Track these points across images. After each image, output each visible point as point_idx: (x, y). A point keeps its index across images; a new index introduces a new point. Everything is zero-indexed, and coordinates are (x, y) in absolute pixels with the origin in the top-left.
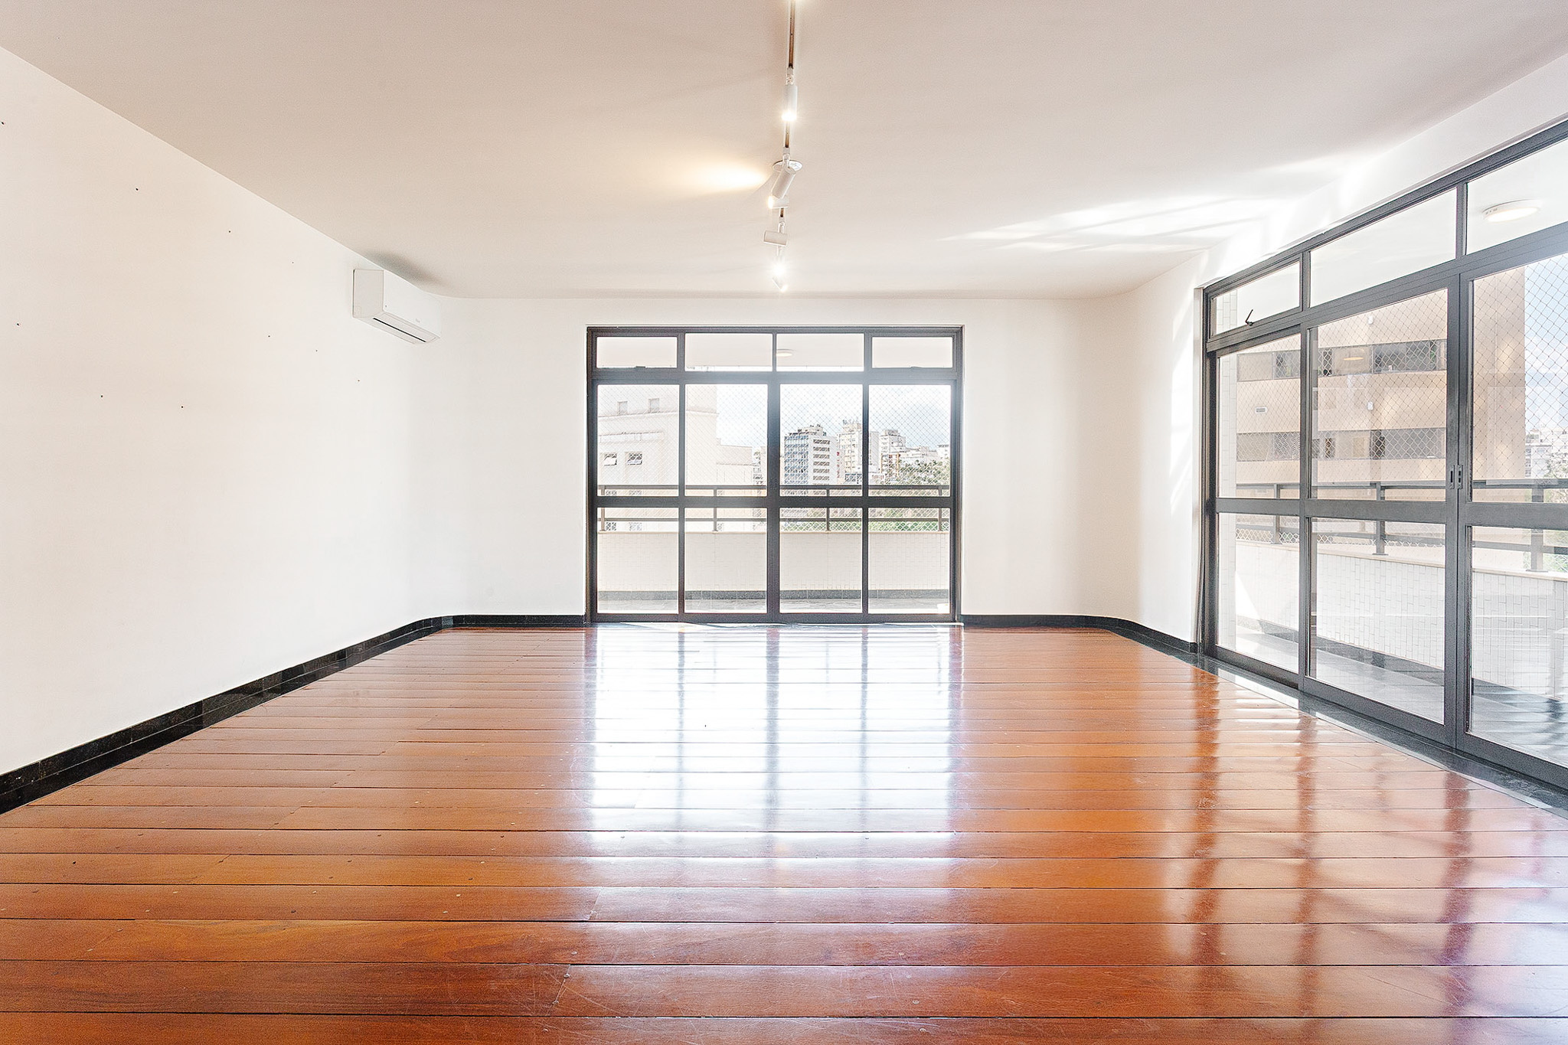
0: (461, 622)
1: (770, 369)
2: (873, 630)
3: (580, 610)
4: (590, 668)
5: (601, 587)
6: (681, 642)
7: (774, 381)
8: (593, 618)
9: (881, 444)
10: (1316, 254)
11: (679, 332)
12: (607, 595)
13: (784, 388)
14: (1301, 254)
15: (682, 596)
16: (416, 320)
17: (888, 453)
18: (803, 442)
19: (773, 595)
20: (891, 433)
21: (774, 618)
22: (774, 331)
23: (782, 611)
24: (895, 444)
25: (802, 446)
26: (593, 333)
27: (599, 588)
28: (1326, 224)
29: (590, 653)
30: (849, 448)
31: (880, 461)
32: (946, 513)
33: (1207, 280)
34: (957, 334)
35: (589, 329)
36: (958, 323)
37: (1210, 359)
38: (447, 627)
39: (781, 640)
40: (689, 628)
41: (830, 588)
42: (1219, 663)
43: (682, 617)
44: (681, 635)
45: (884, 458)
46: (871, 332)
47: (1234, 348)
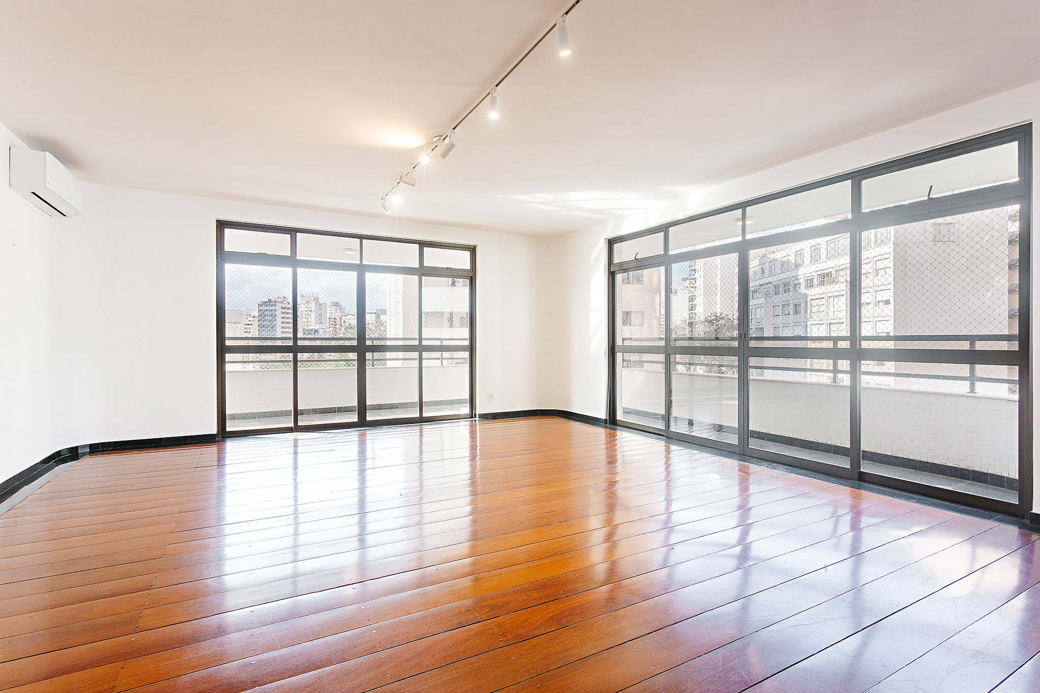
0: (96, 449)
1: (359, 262)
2: (427, 428)
3: (214, 430)
4: (221, 475)
5: (229, 411)
6: (296, 446)
7: (361, 269)
8: (223, 435)
9: (328, 311)
10: (671, 230)
11: (292, 232)
12: (233, 417)
13: (369, 276)
14: (664, 228)
15: (296, 413)
16: (68, 198)
17: (333, 317)
18: (272, 308)
19: (362, 408)
20: (336, 304)
21: (362, 423)
22: (361, 237)
23: (367, 420)
24: (338, 311)
25: (272, 310)
26: (222, 225)
27: (228, 412)
28: (680, 216)
29: (221, 461)
30: (306, 313)
31: (328, 322)
32: (466, 355)
33: (611, 235)
34: (473, 250)
35: (218, 221)
36: (471, 243)
37: (612, 275)
38: (84, 454)
39: (367, 438)
40: (304, 436)
41: (376, 403)
42: (618, 427)
43: (297, 429)
44: (296, 440)
45: (331, 320)
46: (422, 244)
47: (625, 270)
